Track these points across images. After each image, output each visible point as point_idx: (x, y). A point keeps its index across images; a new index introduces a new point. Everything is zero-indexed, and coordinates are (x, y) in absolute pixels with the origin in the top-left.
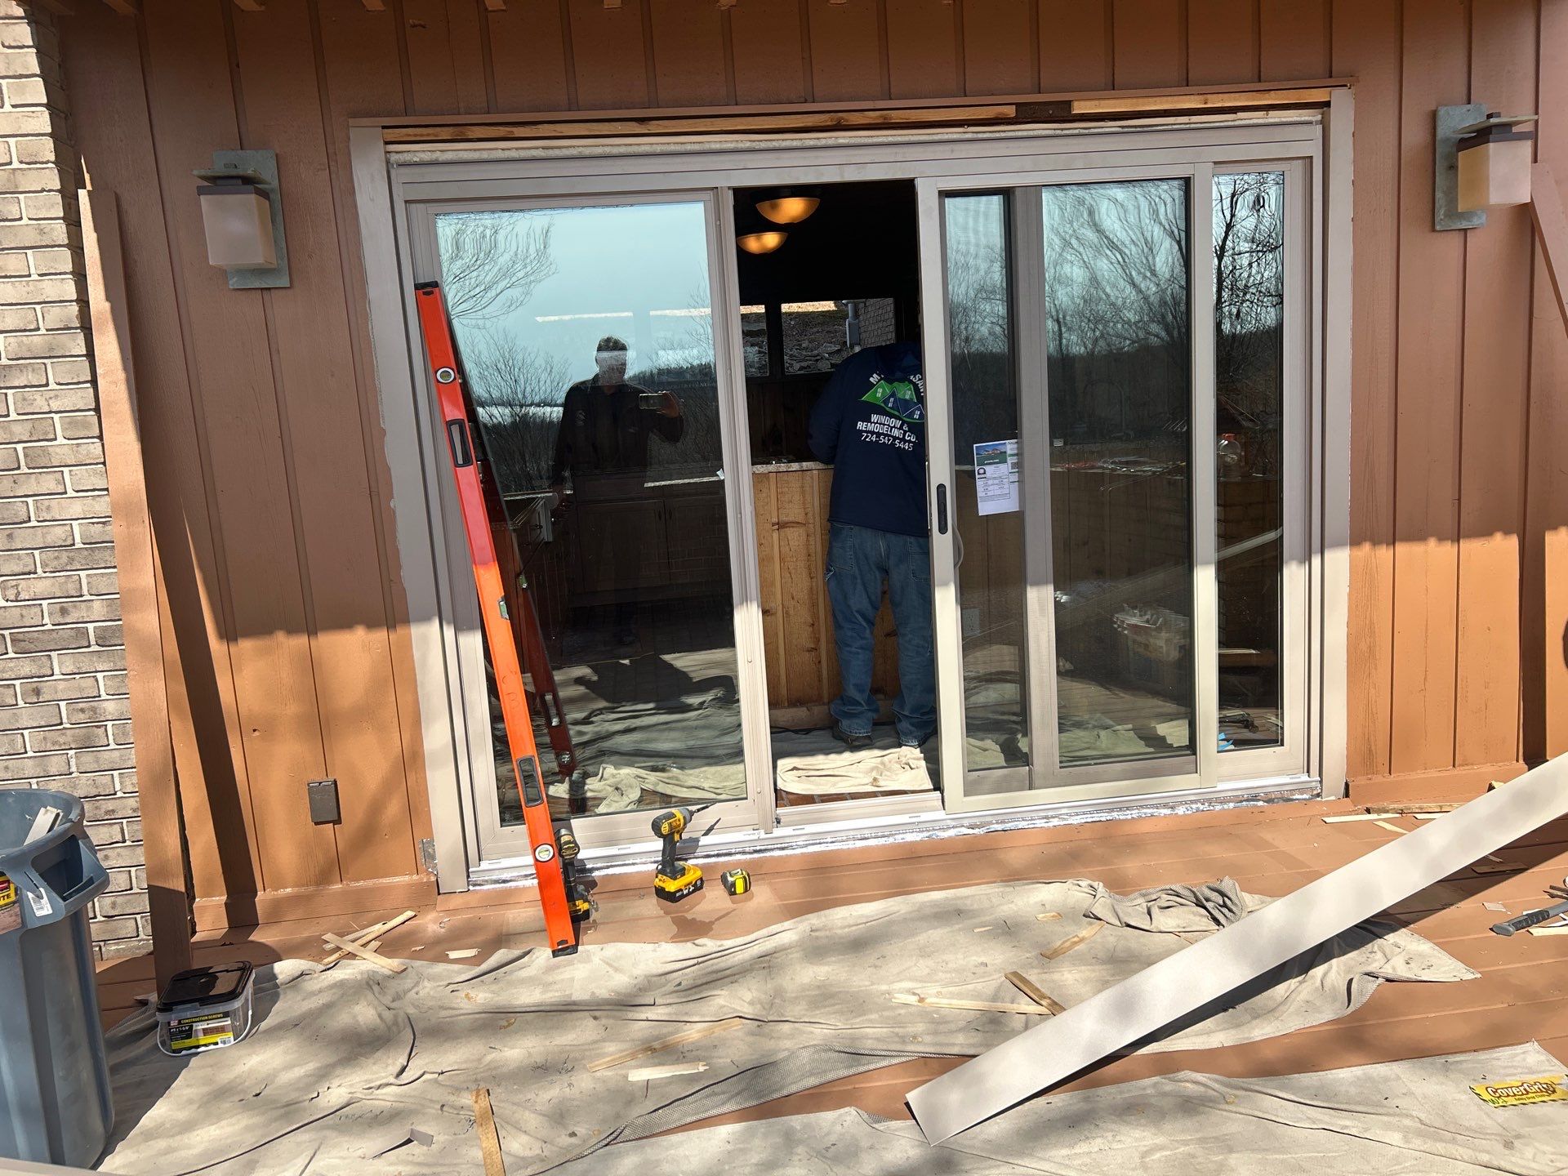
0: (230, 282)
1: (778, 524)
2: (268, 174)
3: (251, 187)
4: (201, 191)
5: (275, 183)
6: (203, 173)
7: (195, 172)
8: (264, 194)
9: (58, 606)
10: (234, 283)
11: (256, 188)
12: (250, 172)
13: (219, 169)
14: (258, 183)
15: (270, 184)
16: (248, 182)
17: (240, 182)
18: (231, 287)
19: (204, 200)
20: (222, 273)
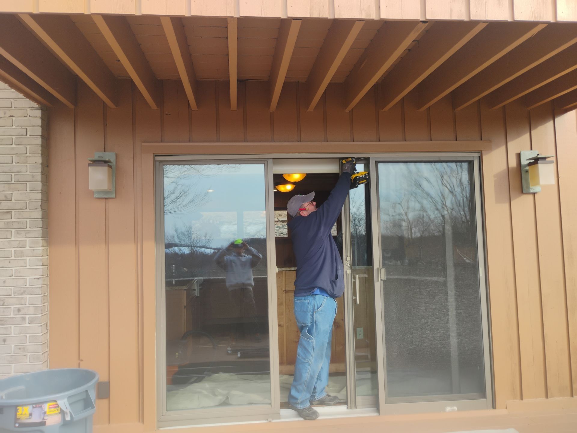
0: (95, 195)
1: (285, 291)
2: (113, 160)
3: (107, 164)
4: (90, 165)
5: (115, 163)
6: (91, 159)
7: (89, 159)
8: (110, 167)
9: (17, 308)
10: (96, 196)
11: (108, 164)
12: (107, 159)
13: (96, 158)
14: (109, 163)
15: (113, 163)
16: (106, 162)
17: (103, 162)
18: (95, 197)
19: (90, 168)
20: (92, 193)
